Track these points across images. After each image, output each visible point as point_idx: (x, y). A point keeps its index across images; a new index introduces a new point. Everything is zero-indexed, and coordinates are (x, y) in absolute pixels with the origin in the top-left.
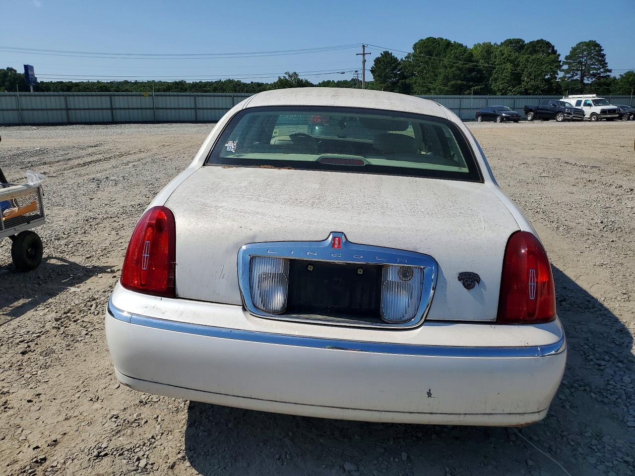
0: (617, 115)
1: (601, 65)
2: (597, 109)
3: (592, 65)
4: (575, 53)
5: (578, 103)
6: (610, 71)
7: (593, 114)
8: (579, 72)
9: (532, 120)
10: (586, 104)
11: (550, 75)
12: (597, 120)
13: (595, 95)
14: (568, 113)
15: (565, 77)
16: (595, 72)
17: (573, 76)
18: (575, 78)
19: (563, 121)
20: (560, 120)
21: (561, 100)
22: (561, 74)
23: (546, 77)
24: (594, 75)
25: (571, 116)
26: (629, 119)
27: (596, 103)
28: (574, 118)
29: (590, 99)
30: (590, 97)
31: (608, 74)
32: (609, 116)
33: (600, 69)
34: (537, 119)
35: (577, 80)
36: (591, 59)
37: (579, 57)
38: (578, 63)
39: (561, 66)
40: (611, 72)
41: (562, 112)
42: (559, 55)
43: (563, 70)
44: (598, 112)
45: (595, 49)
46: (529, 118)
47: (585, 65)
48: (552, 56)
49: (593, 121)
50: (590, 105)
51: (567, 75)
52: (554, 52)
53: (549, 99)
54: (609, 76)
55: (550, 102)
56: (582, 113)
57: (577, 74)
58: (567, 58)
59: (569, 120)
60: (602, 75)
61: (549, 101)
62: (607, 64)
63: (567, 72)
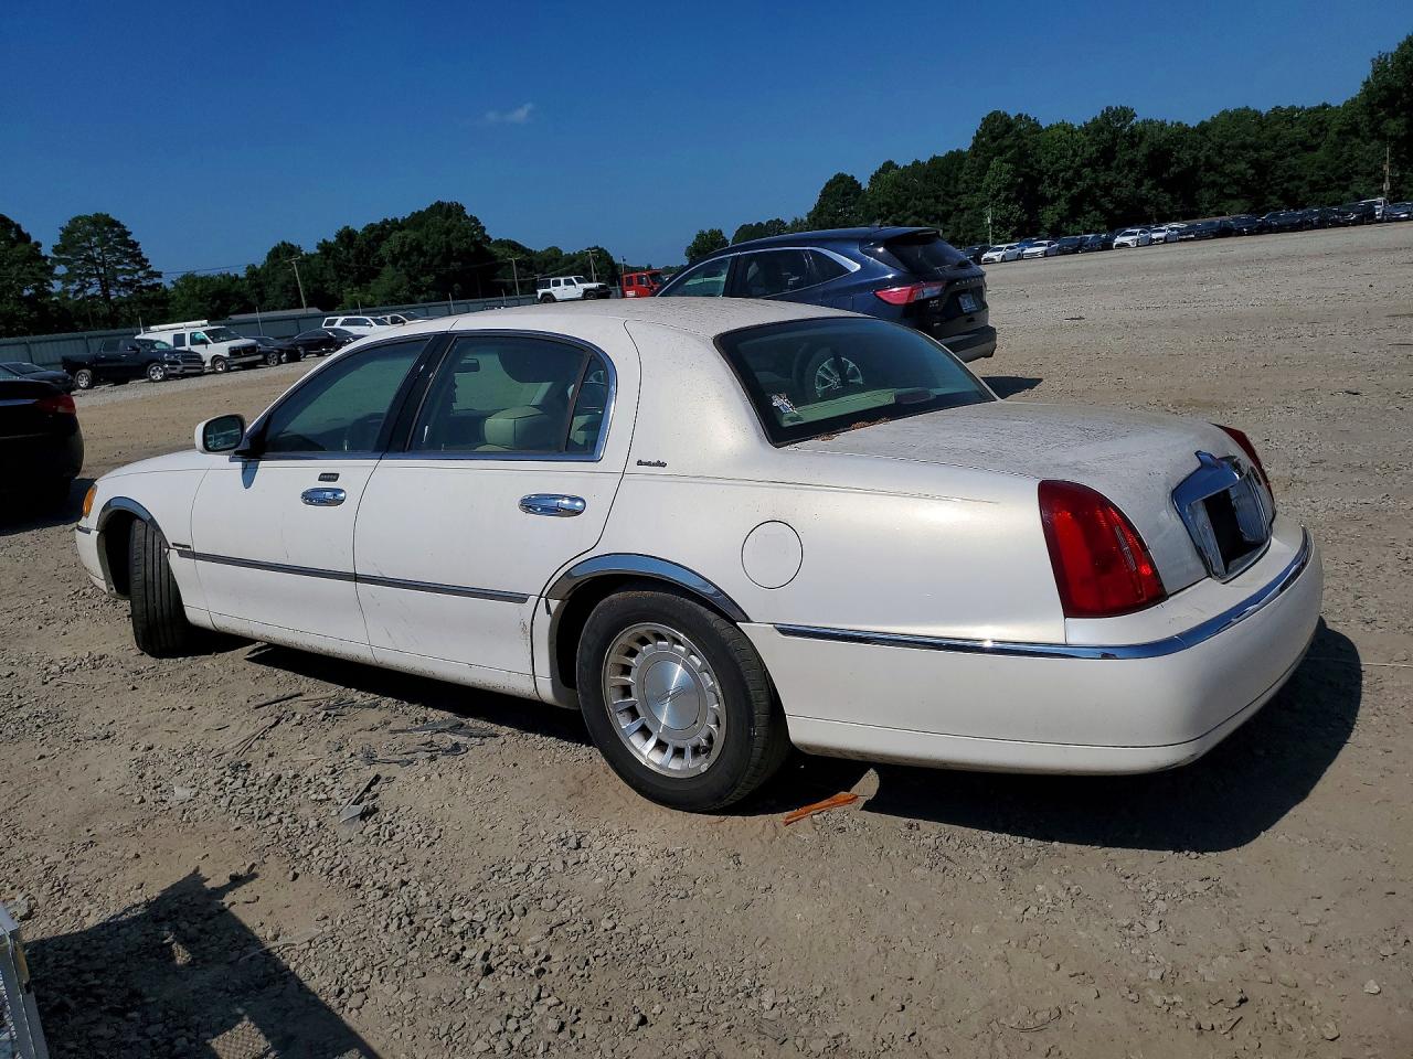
0: (260, 357)
1: (137, 263)
2: (222, 348)
3: (119, 263)
4: (72, 237)
5: (179, 339)
6: (159, 275)
7: (216, 359)
8: (93, 280)
9: (90, 386)
10: (194, 341)
11: (34, 288)
12: (228, 370)
13: (205, 322)
14: (170, 363)
15: (67, 292)
16: (128, 277)
17: (83, 288)
18: (90, 292)
19: (166, 378)
20: (159, 378)
21: (137, 337)
22: (57, 286)
23: (26, 293)
24: (128, 285)
25: (180, 368)
26: (280, 362)
27: (215, 336)
28: (187, 371)
29: (201, 330)
30: (199, 327)
31: (157, 280)
32: (247, 359)
33: (136, 271)
34: (104, 383)
35: (94, 296)
36: (112, 250)
37: (86, 249)
38: (84, 259)
39: (52, 268)
40: (160, 277)
41: (158, 361)
42: (38, 244)
43: (58, 278)
44: (226, 354)
45: (113, 232)
46: (83, 383)
47: (103, 264)
48: (21, 247)
49: (220, 373)
50: (203, 342)
51: (70, 287)
52: (25, 238)
53: (117, 338)
54: (159, 285)
55: (121, 343)
56: (197, 358)
57: (91, 284)
58: (56, 250)
59: (176, 377)
60: (144, 283)
61: (118, 341)
62: (147, 260)
63: (66, 279)
